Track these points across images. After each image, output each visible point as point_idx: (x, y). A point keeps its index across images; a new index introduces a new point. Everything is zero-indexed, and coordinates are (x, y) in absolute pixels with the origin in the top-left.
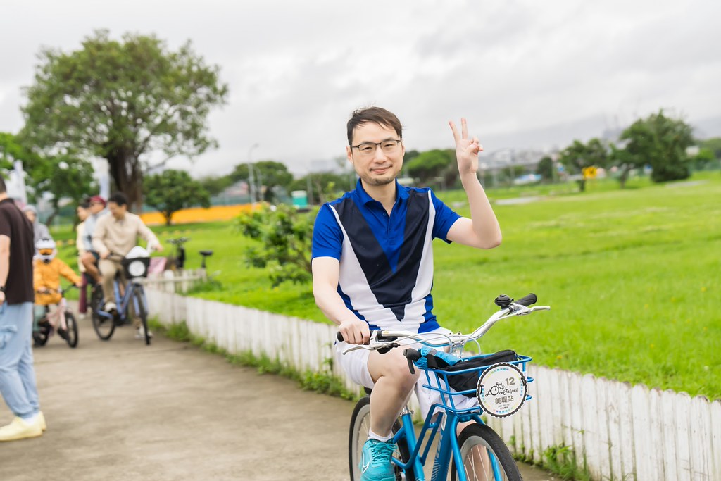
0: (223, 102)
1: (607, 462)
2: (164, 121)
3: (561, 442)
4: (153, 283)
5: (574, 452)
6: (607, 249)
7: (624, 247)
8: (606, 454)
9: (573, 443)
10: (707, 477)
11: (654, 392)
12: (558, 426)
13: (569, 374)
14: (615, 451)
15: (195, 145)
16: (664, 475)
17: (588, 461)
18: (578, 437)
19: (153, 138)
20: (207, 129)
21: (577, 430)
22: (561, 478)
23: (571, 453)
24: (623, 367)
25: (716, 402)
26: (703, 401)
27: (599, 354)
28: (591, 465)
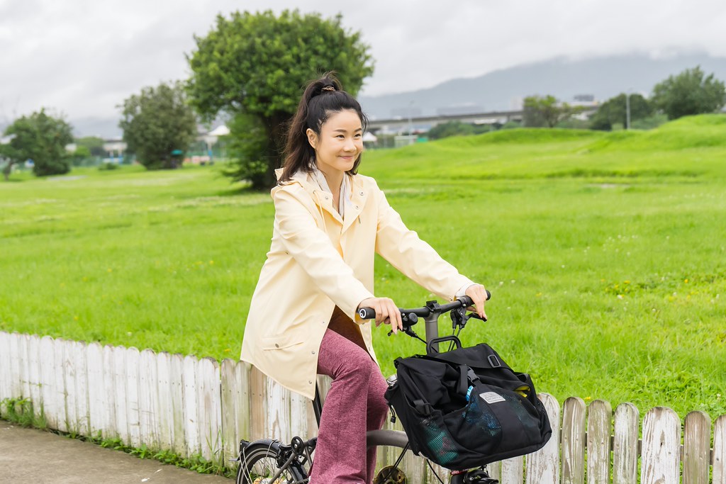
1: (64, 409)
3: (20, 395)
5: (31, 403)
6: (7, 236)
8: (63, 402)
9: (31, 395)
10: (153, 414)
11: (107, 348)
12: (17, 382)
13: (28, 337)
14: (71, 399)
16: (115, 416)
17: (45, 410)
18: (36, 389)
21: (34, 384)
22: (20, 425)
23: (29, 404)
25: (162, 353)
26: (150, 353)
28: (48, 413)
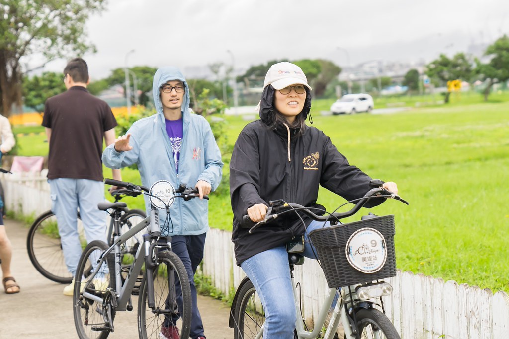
0: (103, 9)
2: (45, 26)
4: (30, 181)
6: (470, 160)
7: (486, 159)
12: (420, 330)
13: (432, 280)
15: (74, 49)
19: (33, 41)
20: (86, 35)
21: (438, 334)
24: (484, 274)
27: (460, 262)
